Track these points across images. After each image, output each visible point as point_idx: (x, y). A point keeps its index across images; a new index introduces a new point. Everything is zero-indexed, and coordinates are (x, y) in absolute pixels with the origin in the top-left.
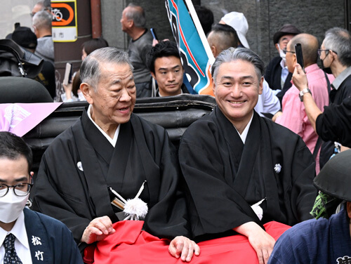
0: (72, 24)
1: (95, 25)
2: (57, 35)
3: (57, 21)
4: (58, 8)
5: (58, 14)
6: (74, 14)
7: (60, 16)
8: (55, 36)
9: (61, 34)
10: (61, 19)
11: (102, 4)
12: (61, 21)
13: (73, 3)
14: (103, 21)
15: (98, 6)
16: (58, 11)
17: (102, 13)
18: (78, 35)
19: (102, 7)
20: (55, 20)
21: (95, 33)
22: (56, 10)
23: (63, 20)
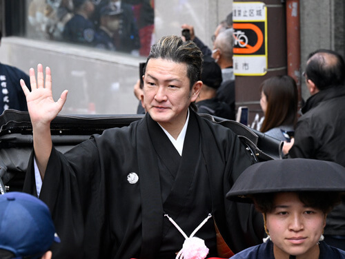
0: (261, 52)
1: (292, 54)
2: (240, 66)
3: (240, 47)
4: (242, 30)
5: (242, 38)
6: (263, 38)
7: (245, 41)
8: (236, 68)
9: (245, 65)
10: (245, 45)
11: (302, 26)
12: (245, 47)
13: (263, 23)
14: (302, 48)
15: (296, 28)
16: (243, 34)
17: (302, 38)
18: (269, 67)
19: (302, 29)
20: (237, 46)
21: (291, 65)
22: (239, 32)
23: (249, 46)
